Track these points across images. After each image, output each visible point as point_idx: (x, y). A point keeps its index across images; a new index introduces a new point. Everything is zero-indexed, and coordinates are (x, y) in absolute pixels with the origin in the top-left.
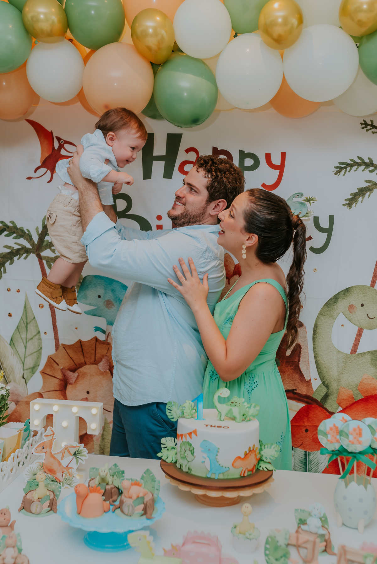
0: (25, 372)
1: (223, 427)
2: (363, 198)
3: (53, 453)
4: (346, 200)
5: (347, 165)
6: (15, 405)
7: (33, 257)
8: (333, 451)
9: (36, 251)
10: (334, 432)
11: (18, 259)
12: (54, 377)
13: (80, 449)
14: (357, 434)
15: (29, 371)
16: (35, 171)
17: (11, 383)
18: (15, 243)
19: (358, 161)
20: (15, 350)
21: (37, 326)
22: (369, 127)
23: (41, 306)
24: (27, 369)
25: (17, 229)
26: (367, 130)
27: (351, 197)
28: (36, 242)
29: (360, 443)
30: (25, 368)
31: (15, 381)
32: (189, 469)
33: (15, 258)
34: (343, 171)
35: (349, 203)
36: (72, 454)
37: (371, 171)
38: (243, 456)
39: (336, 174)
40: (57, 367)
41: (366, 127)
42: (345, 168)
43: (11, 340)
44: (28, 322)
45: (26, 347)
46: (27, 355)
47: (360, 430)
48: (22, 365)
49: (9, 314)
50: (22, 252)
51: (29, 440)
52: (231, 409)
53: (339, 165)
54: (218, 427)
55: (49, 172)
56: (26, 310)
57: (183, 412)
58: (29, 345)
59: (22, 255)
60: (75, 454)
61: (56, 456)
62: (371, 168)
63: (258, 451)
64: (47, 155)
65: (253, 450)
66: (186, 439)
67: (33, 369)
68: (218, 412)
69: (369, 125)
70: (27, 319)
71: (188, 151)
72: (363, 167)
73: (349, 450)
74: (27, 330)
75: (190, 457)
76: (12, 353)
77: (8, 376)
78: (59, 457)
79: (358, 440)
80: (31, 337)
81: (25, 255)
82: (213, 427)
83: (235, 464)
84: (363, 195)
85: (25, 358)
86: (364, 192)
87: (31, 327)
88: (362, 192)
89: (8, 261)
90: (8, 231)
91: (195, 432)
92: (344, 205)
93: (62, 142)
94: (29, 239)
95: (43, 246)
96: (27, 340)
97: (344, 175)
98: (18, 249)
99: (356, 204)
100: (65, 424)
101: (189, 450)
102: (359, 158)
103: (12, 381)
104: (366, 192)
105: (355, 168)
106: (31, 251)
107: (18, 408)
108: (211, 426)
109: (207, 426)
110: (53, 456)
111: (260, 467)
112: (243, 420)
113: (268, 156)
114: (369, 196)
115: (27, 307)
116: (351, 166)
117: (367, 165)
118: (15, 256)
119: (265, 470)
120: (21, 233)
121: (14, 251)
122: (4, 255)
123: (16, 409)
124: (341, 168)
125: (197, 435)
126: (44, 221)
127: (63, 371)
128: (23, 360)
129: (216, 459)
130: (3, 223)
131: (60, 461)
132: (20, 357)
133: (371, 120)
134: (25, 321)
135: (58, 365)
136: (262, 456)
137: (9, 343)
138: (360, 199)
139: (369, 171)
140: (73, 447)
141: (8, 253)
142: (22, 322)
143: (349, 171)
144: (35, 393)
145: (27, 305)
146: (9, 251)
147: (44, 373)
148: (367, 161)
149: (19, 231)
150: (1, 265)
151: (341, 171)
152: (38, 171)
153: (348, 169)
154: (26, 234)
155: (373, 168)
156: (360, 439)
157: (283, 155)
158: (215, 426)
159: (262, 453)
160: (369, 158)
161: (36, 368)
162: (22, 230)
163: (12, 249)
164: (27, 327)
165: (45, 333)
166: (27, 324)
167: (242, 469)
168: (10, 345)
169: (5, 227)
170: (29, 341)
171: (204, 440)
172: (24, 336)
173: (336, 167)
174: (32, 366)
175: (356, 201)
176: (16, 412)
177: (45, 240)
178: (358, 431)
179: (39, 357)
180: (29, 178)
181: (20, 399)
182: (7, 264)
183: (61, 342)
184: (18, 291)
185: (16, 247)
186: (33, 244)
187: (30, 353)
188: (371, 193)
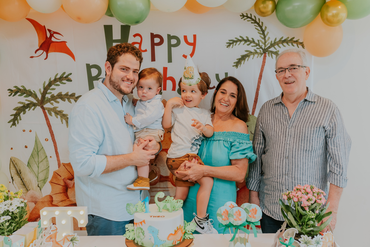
0: (39, 183)
1: (161, 217)
2: (244, 61)
3: (57, 241)
4: (234, 63)
5: (234, 41)
6: (34, 204)
7: (38, 108)
8: (226, 225)
9: (41, 104)
10: (226, 214)
11: (29, 110)
12: (59, 184)
13: (74, 237)
14: (238, 215)
15: (42, 182)
16: (36, 52)
17: (30, 191)
18: (26, 100)
19: (240, 39)
20: (31, 169)
21: (45, 153)
22: (245, 18)
23: (46, 140)
24: (40, 181)
25: (26, 91)
26: (244, 20)
27: (237, 61)
28: (40, 99)
29: (240, 220)
30: (39, 180)
31: (33, 189)
32: (142, 244)
33: (27, 110)
34: (232, 45)
35: (236, 65)
36: (70, 240)
37: (248, 45)
38: (173, 233)
39: (227, 47)
40: (60, 178)
41: (243, 17)
42: (233, 43)
43: (28, 163)
44: (39, 151)
45: (38, 167)
46: (39, 172)
47: (240, 212)
48: (37, 178)
49: (26, 146)
50: (31, 106)
51: (42, 233)
52: (166, 205)
53: (229, 42)
54: (158, 217)
55: (45, 53)
56: (37, 143)
57: (137, 209)
58: (40, 165)
59: (31, 107)
60: (71, 240)
61: (59, 243)
62: (248, 43)
63: (183, 228)
64: (42, 41)
65: (180, 228)
66: (139, 226)
67: (44, 181)
68: (158, 207)
69: (245, 16)
70: (37, 149)
71: (135, 36)
72: (243, 42)
73: (234, 224)
74: (38, 156)
75: (142, 237)
76: (29, 171)
77: (28, 186)
78: (61, 243)
79: (239, 218)
80: (41, 160)
81: (33, 108)
82: (155, 217)
83: (169, 238)
84: (244, 59)
85: (38, 173)
86: (245, 58)
87: (41, 153)
88: (243, 58)
89: (22, 112)
90: (20, 92)
91: (144, 221)
92: (233, 66)
93: (52, 33)
94: (35, 97)
95: (45, 101)
96: (39, 162)
97: (232, 47)
98: (28, 104)
99: (240, 65)
100: (64, 222)
101: (141, 232)
102: (240, 37)
103: (31, 189)
104: (246, 57)
105: (238, 43)
106: (37, 104)
107: (37, 206)
108: (154, 217)
109: (151, 216)
110: (57, 243)
111: (185, 237)
112: (173, 210)
113: (185, 37)
114: (248, 60)
115: (37, 141)
116: (236, 42)
117: (246, 41)
118: (26, 109)
119: (188, 238)
120: (29, 93)
121: (26, 105)
122: (19, 108)
123: (35, 206)
124: (230, 44)
125: (145, 223)
126: (44, 85)
127: (64, 180)
128: (37, 175)
129: (158, 236)
130: (17, 88)
131: (62, 245)
132: (35, 173)
133: (246, 13)
134: (36, 150)
135: (61, 176)
136: (186, 231)
137: (27, 165)
138: (243, 62)
139: (247, 45)
140: (70, 236)
141: (22, 106)
142: (35, 151)
143: (235, 45)
144: (47, 195)
145: (37, 139)
146: (22, 105)
147: (52, 182)
148: (245, 38)
149: (28, 92)
150: (18, 115)
151: (230, 45)
152: (37, 52)
153: (235, 44)
154: (33, 94)
155: (249, 43)
156: (240, 217)
157: (195, 36)
158: (156, 217)
159: (186, 228)
160: (246, 37)
161: (46, 180)
162: (30, 92)
163: (24, 104)
164: (38, 154)
165: (51, 157)
166: (38, 152)
167: (173, 240)
168: (28, 166)
169: (18, 90)
170: (40, 163)
171: (150, 226)
172: (36, 160)
173: (227, 43)
174: (43, 178)
175: (241, 63)
176: (35, 209)
177: (46, 97)
178: (238, 213)
179: (48, 173)
180: (32, 57)
181: (37, 200)
182: (22, 114)
183: (62, 162)
184: (31, 131)
185: (27, 102)
186: (38, 100)
187: (41, 171)
188: (249, 58)
